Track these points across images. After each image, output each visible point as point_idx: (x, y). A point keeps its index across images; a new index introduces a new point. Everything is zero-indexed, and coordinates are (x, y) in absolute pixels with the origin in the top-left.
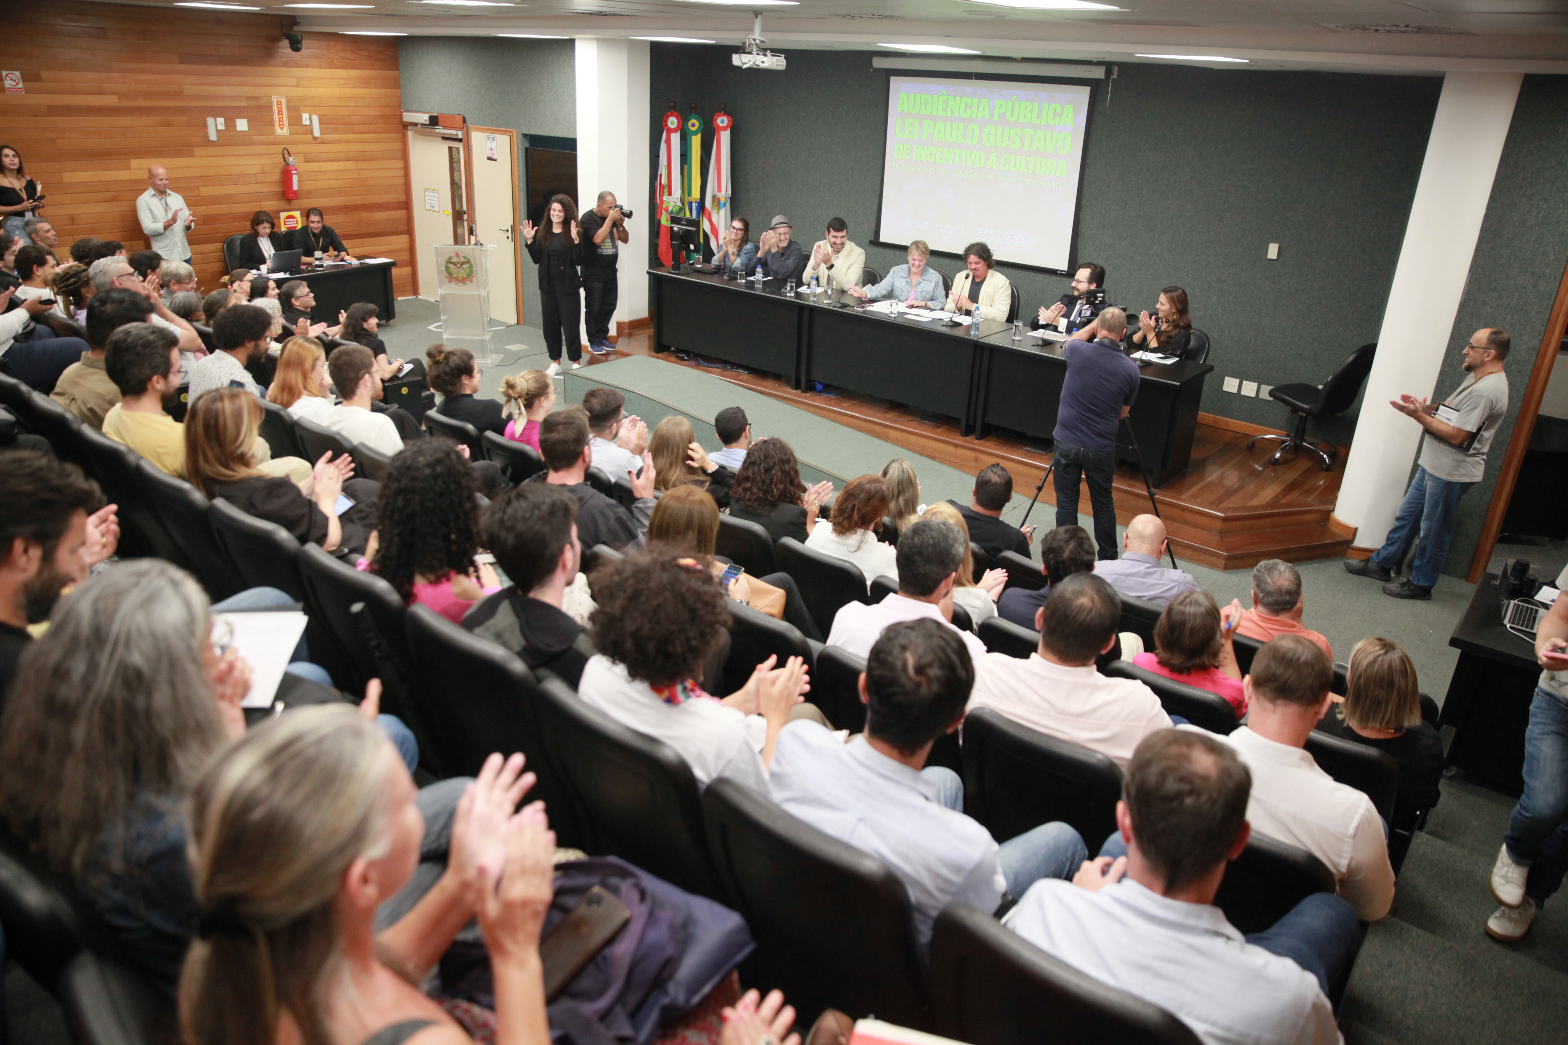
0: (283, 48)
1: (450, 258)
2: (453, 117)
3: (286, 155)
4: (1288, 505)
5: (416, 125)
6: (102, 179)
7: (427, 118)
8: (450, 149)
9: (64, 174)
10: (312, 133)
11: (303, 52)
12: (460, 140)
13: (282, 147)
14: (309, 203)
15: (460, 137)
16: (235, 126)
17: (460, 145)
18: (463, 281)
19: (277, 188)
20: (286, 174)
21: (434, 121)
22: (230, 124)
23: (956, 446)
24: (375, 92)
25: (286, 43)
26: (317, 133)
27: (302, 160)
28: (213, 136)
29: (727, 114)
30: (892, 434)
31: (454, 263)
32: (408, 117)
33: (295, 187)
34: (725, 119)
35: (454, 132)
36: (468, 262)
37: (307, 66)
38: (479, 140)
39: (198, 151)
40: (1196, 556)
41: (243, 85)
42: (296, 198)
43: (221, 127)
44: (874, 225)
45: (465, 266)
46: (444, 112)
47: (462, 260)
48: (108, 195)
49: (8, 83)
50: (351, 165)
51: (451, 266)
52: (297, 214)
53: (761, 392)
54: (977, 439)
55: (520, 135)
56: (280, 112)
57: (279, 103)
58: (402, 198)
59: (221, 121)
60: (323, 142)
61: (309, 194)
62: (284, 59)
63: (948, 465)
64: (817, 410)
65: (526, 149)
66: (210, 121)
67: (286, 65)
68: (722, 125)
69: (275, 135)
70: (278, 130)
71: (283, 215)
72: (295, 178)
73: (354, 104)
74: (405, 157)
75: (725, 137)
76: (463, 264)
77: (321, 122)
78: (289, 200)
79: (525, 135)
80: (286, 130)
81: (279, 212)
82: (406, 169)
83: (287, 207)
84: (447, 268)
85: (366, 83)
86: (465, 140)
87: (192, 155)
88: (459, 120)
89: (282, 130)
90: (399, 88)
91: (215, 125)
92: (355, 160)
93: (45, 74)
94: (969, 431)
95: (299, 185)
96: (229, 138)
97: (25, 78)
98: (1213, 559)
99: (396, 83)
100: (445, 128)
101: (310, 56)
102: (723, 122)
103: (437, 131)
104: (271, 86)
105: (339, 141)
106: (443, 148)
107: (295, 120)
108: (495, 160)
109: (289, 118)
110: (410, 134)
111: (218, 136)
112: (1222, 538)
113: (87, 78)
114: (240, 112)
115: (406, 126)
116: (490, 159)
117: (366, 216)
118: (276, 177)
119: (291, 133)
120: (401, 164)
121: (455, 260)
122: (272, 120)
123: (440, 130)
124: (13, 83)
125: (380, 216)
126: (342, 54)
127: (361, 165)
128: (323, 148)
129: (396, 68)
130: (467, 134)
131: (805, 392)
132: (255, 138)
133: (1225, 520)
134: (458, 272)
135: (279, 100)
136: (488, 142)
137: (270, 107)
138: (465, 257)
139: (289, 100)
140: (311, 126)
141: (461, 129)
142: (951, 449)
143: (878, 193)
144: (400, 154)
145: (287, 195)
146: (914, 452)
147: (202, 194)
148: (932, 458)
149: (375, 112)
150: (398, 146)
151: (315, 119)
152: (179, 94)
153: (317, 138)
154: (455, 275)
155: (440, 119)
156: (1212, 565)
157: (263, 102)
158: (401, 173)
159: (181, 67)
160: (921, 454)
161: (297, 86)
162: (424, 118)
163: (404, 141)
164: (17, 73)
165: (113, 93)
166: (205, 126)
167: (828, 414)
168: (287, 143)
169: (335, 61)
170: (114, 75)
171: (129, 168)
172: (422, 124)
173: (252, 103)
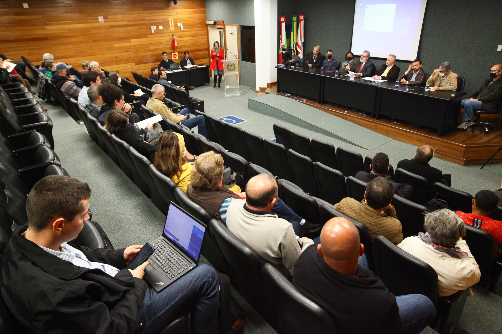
0: (172, 4)
1: (229, 64)
2: (221, 21)
3: (173, 36)
4: (494, 143)
5: (210, 25)
6: (124, 45)
7: (213, 22)
8: (220, 31)
9: (114, 45)
10: (180, 29)
11: (178, 4)
12: (222, 29)
13: (172, 34)
14: (179, 50)
15: (222, 28)
16: (159, 28)
17: (222, 30)
18: (232, 70)
19: (171, 46)
20: (173, 41)
21: (215, 23)
22: (158, 27)
23: (369, 122)
24: (198, 15)
25: (173, 2)
26: (182, 29)
27: (178, 37)
28: (153, 32)
29: (303, 15)
30: (349, 118)
31: (230, 65)
32: (208, 22)
33: (176, 45)
34: (303, 17)
35: (220, 26)
36: (234, 65)
37: (179, 9)
38: (228, 28)
39: (149, 36)
40: (453, 160)
41: (161, 16)
42: (176, 49)
43: (155, 29)
44: (349, 49)
45: (233, 66)
46: (218, 20)
47: (232, 64)
48: (125, 50)
49: (100, 20)
50: (192, 38)
51: (229, 66)
52: (177, 53)
53: (308, 105)
54: (376, 119)
55: (239, 26)
56: (171, 23)
57: (171, 20)
58: (207, 47)
59: (155, 27)
60: (184, 32)
61: (180, 47)
62: (172, 7)
63: (366, 128)
64: (325, 110)
65: (241, 30)
66: (152, 27)
67: (173, 9)
68: (302, 19)
69: (170, 30)
70: (171, 29)
71: (173, 54)
72: (176, 43)
73: (192, 19)
74: (207, 35)
75: (302, 22)
76: (232, 65)
77: (183, 26)
78: (174, 49)
79: (240, 26)
80: (173, 29)
81: (171, 53)
82: (208, 38)
83: (174, 51)
84: (227, 67)
85: (196, 13)
86: (224, 29)
87: (147, 37)
88: (222, 23)
89: (172, 29)
90: (206, 14)
91: (154, 28)
92: (193, 36)
93: (109, 17)
94: (374, 117)
95: (177, 45)
96: (158, 32)
97: (104, 18)
98: (460, 161)
99: (205, 12)
100: (218, 25)
101: (180, 6)
102: (302, 18)
103: (216, 26)
104: (169, 15)
105: (188, 31)
106: (218, 32)
107: (176, 25)
108: (233, 34)
109: (174, 25)
110: (209, 27)
111: (154, 31)
112: (464, 154)
113: (119, 17)
114: (160, 24)
115: (208, 25)
116: (231, 34)
117: (196, 53)
118: (171, 42)
119: (175, 29)
120: (206, 37)
121: (230, 64)
122: (169, 26)
123: (217, 26)
124: (101, 20)
125: (201, 53)
126: (189, 4)
127: (195, 38)
128: (184, 33)
129: (205, 8)
130: (224, 27)
131: (322, 104)
132: (165, 31)
133: (466, 147)
134: (231, 68)
135: (171, 19)
136: (231, 29)
137: (169, 22)
138: (233, 63)
139: (174, 19)
140: (180, 27)
141: (222, 25)
142: (368, 123)
143: (351, 38)
144: (206, 34)
145: (174, 48)
146: (355, 123)
147: (150, 49)
148: (361, 126)
149: (199, 22)
150: (206, 31)
151: (181, 24)
152: (143, 20)
153: (182, 30)
154: (230, 69)
155: (217, 22)
156: (458, 163)
157: (167, 20)
158: (207, 40)
159: (144, 11)
160: (358, 124)
161: (176, 15)
162: (212, 22)
163: (207, 30)
164: (102, 17)
165: (126, 21)
166: (151, 28)
167: (328, 111)
168: (174, 32)
169: (187, 7)
170: (126, 15)
171: (130, 42)
172: (212, 24)
173: (164, 21)
